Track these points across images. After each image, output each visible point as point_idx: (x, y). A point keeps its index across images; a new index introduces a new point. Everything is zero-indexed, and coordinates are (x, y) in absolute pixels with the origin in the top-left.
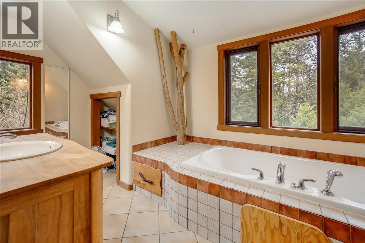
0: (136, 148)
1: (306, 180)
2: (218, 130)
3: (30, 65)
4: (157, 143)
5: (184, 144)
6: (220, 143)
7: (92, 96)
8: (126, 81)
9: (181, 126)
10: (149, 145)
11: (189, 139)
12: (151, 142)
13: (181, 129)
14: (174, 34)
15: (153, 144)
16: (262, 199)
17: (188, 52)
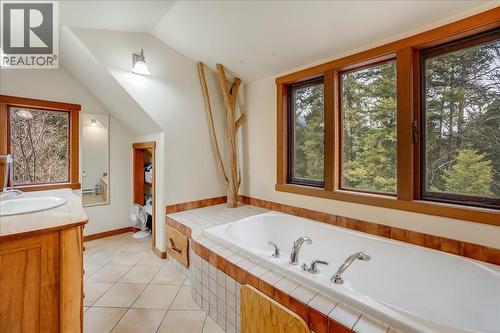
0: (170, 209)
1: (320, 262)
2: (277, 189)
3: (69, 112)
4: (201, 204)
5: (235, 206)
6: (278, 207)
7: (134, 145)
8: (159, 130)
9: (231, 184)
10: (190, 206)
11: (246, 200)
12: (192, 203)
13: (231, 187)
14: (221, 67)
15: (196, 205)
16: (259, 279)
17: (245, 87)
